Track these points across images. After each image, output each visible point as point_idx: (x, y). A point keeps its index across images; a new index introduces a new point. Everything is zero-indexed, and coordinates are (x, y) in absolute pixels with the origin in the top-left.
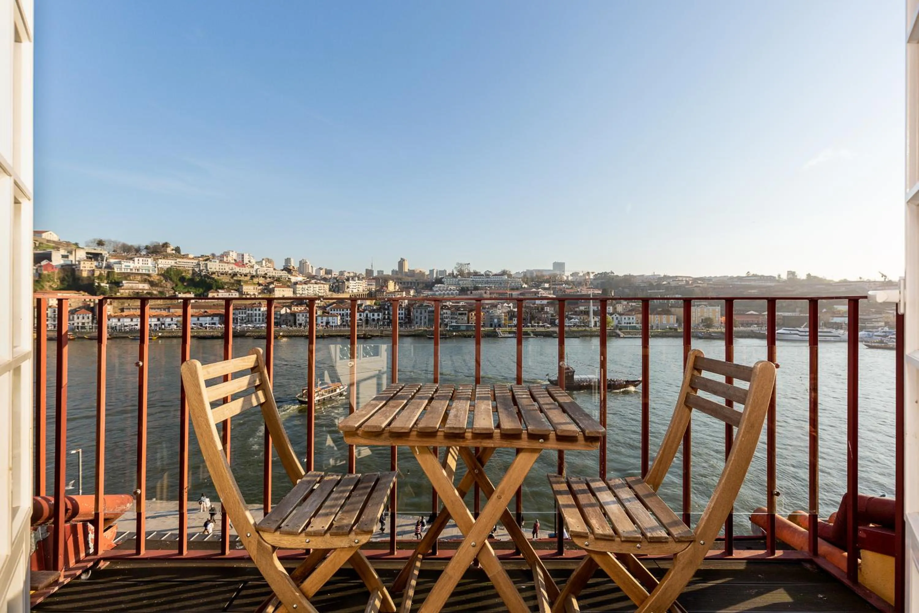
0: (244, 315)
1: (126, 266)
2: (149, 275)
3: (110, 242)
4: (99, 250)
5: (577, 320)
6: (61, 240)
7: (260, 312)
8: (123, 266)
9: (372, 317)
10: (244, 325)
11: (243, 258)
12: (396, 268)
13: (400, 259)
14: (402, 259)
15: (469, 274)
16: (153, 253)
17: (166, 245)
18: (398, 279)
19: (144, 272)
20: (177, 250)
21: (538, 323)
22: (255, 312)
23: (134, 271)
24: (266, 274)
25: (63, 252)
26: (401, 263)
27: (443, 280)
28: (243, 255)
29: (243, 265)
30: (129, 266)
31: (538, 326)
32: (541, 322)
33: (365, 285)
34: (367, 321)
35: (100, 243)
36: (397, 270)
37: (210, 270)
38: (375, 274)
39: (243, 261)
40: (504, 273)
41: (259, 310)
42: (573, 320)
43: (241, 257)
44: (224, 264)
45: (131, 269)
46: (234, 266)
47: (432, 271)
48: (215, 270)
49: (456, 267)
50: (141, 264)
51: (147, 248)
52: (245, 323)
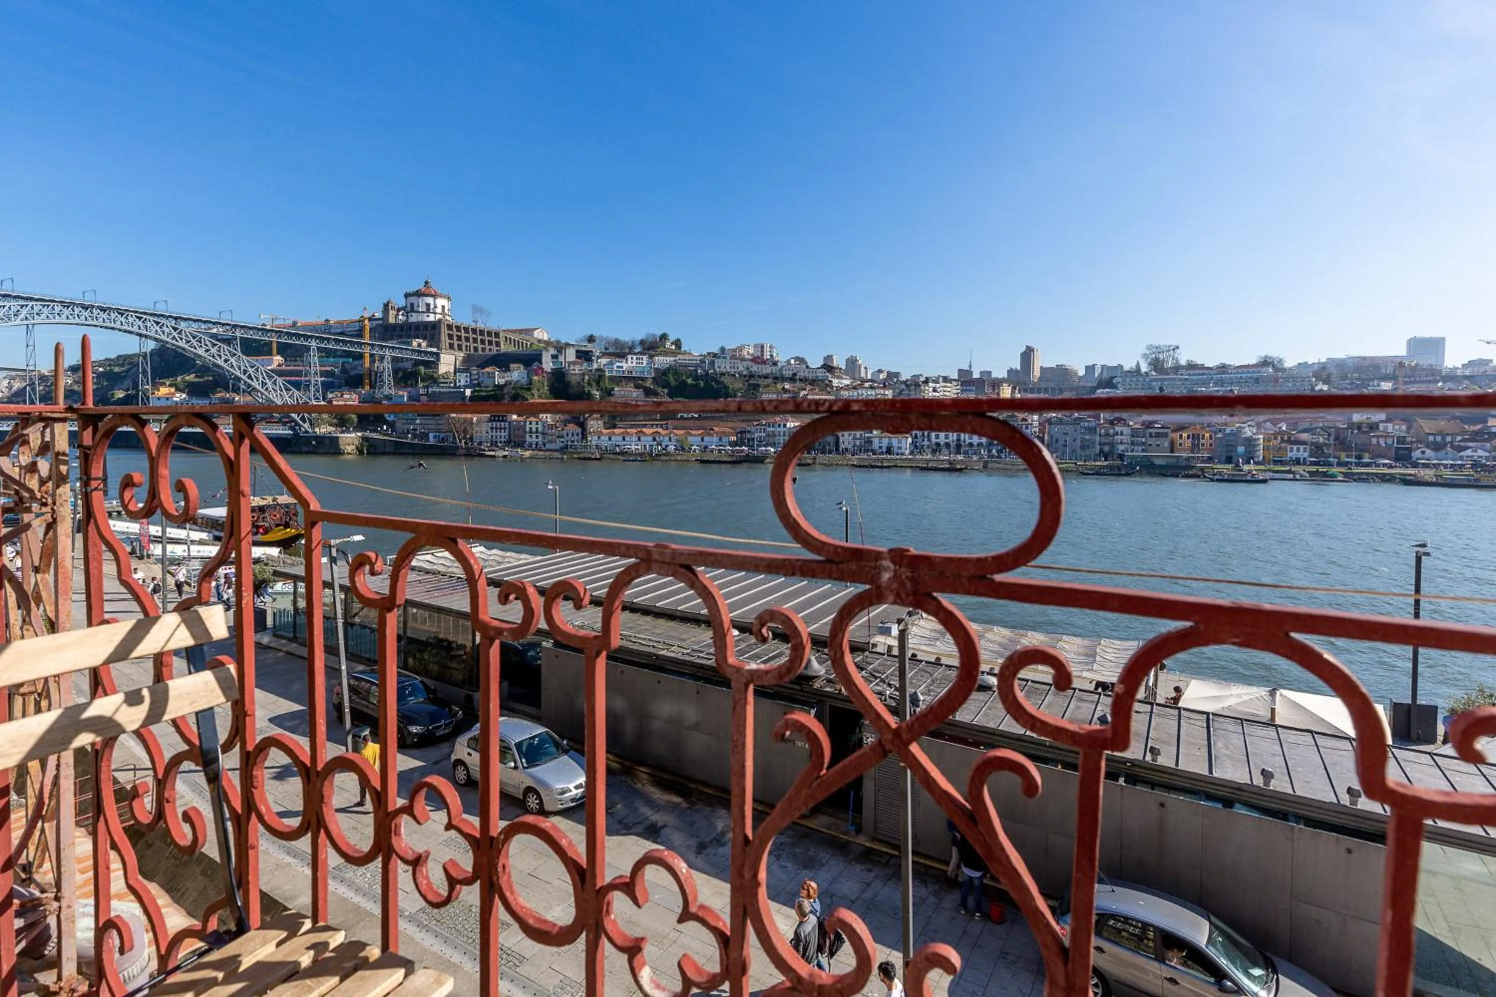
0: (763, 434)
1: (618, 367)
2: (643, 379)
3: (601, 338)
4: (590, 347)
5: (1480, 453)
6: (552, 340)
7: (785, 429)
8: (615, 367)
9: (968, 441)
10: (763, 448)
11: (762, 351)
12: (1017, 365)
13: (1024, 349)
14: (1028, 347)
15: (1177, 368)
16: (648, 349)
17: (664, 337)
18: (1019, 383)
19: (638, 375)
20: (678, 343)
21: (1359, 457)
22: (778, 429)
23: (626, 375)
24: (795, 374)
25: (552, 351)
26: (1027, 355)
27: (1114, 381)
28: (762, 347)
29: (764, 362)
30: (622, 367)
31: (1358, 465)
32: (1367, 455)
33: (955, 391)
34: (959, 447)
35: (591, 339)
36: (1019, 368)
37: (718, 370)
38: (976, 375)
39: (763, 355)
40: (1265, 362)
41: (785, 426)
42: (1469, 452)
43: (760, 349)
44: (736, 361)
45: (623, 372)
46: (750, 363)
47: (1090, 369)
48: (724, 371)
49: (1145, 355)
50: (634, 364)
51: (642, 342)
52: (764, 446)
